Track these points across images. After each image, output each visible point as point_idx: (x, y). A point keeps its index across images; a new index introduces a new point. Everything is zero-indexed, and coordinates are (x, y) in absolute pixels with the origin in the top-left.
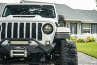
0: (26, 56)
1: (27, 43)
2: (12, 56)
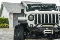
0: (52, 33)
1: (52, 26)
2: (44, 33)
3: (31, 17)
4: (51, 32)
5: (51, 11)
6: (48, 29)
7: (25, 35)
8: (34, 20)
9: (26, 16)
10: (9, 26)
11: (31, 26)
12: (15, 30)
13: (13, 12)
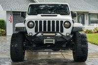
0: (54, 43)
2: (45, 43)
3: (31, 23)
4: (52, 41)
5: (56, 16)
6: (49, 38)
7: (25, 45)
8: (34, 28)
9: (24, 23)
10: (6, 33)
11: (31, 34)
12: (12, 39)
13: (12, 10)
